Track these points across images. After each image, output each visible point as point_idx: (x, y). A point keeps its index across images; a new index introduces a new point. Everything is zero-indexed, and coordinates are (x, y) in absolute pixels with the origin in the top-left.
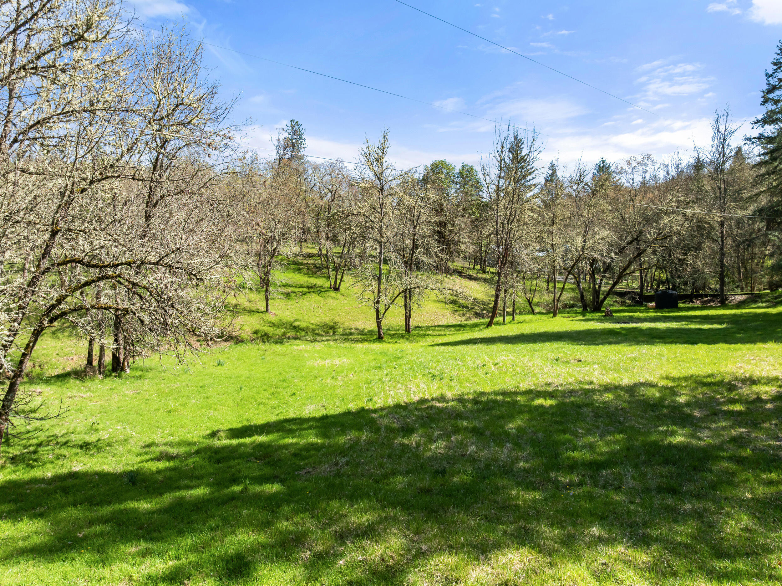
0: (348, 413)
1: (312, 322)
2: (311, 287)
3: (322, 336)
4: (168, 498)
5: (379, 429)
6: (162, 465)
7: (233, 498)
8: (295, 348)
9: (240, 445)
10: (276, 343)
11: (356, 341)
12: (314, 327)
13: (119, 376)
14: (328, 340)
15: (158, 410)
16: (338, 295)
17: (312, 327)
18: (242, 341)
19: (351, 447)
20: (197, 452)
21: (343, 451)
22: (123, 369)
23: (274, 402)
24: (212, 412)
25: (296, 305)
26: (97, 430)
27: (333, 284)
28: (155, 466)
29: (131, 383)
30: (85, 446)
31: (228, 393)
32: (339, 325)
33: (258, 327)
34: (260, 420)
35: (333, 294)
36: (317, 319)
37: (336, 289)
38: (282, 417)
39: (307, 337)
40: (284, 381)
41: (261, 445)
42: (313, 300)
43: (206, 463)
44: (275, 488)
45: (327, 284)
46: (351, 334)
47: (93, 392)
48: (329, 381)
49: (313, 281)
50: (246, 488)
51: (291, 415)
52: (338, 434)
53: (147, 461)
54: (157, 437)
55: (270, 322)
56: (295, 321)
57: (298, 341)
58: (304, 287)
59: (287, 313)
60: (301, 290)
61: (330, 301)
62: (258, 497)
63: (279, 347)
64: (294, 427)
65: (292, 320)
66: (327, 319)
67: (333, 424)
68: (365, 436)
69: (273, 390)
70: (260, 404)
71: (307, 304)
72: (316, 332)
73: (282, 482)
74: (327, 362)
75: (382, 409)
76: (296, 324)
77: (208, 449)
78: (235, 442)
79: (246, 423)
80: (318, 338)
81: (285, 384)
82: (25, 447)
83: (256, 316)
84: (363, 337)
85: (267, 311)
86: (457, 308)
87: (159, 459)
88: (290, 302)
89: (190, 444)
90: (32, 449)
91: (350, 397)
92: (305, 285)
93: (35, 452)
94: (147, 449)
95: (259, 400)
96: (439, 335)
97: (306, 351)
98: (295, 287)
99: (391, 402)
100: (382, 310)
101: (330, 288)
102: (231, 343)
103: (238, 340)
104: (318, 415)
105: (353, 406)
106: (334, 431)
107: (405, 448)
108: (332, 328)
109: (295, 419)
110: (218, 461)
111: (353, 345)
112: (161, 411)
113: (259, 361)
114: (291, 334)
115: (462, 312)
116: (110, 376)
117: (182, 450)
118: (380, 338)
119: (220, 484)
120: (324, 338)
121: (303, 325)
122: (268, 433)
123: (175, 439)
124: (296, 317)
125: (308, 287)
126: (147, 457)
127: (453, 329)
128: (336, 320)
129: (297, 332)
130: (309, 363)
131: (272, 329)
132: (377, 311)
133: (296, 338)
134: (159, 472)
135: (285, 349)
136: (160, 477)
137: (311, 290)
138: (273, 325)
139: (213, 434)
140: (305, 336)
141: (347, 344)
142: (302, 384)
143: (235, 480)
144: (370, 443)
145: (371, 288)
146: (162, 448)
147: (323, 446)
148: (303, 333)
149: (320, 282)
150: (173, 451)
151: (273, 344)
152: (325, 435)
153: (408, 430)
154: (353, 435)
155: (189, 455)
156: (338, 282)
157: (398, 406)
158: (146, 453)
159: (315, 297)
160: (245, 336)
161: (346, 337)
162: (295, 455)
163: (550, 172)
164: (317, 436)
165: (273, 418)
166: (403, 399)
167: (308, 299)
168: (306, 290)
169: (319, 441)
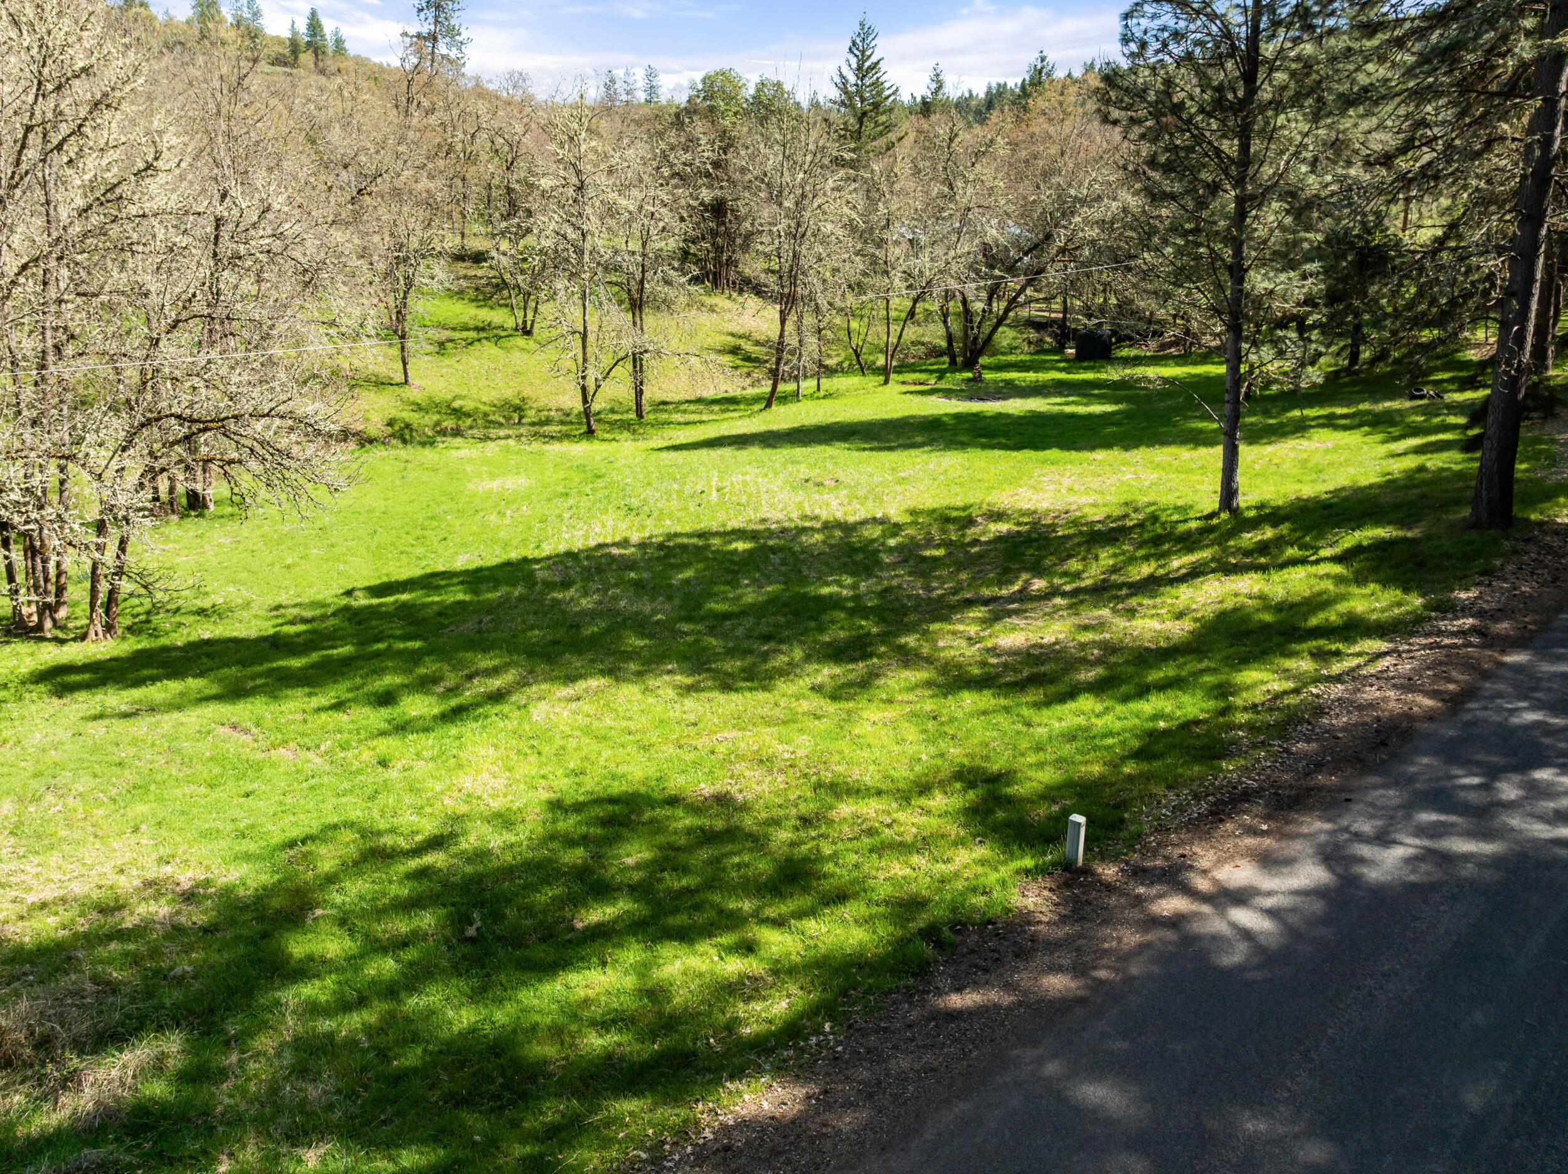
0: (508, 564)
1: (484, 399)
2: (483, 329)
3: (501, 425)
4: (315, 656)
5: (535, 584)
6: (301, 628)
7: (378, 655)
8: (454, 453)
9: (380, 605)
10: (423, 444)
11: (552, 437)
12: (487, 408)
13: (201, 515)
14: (508, 437)
15: (272, 565)
16: (531, 344)
17: (483, 408)
18: (371, 441)
19: (500, 605)
20: (334, 614)
21: (490, 609)
22: (205, 506)
23: (419, 550)
24: (341, 567)
25: (457, 366)
26: (207, 594)
27: (520, 321)
28: (292, 629)
29: (222, 526)
30: (201, 612)
31: (359, 538)
32: (530, 403)
33: (393, 413)
34: (404, 574)
35: (521, 341)
36: (494, 393)
37: (528, 333)
38: (428, 571)
39: (475, 431)
40: (433, 518)
41: (404, 605)
42: (485, 355)
43: (346, 624)
44: (417, 644)
45: (510, 323)
46: (548, 422)
47: (175, 542)
48: (493, 518)
49: (486, 315)
50: (390, 646)
51: (440, 568)
52: (488, 591)
53: (281, 625)
54: (283, 599)
55: (413, 403)
56: (454, 398)
57: (458, 441)
58: (468, 330)
59: (442, 384)
60: (465, 334)
61: (516, 355)
62: (400, 652)
63: (428, 454)
64: (443, 583)
65: (449, 397)
66: (510, 393)
67: (487, 579)
68: (518, 591)
69: (419, 532)
70: (402, 553)
71: (475, 363)
72: (491, 418)
73: (425, 639)
74: (495, 485)
75: (549, 558)
76: (456, 404)
77: (347, 608)
78: (375, 601)
79: (385, 579)
80: (493, 432)
81: (435, 523)
82: (135, 616)
83: (389, 394)
84: (564, 428)
85: (406, 382)
86: (739, 362)
87: (292, 623)
88: (447, 361)
89: (323, 605)
90: (143, 617)
91: (515, 543)
92: (472, 324)
93: (148, 621)
94: (275, 613)
95: (401, 548)
96: (687, 424)
97: (470, 460)
98: (454, 329)
99: (562, 548)
100: (591, 389)
101: (516, 330)
102: (352, 445)
103: (366, 441)
104: (471, 566)
105: (514, 555)
106: (484, 587)
107: (556, 602)
108: (518, 409)
109: (444, 573)
110: (359, 623)
111: (547, 447)
112: (277, 566)
113: (398, 482)
114: (449, 423)
115: (746, 370)
116: (188, 516)
117: (318, 612)
118: (590, 433)
119: (362, 643)
120: (502, 433)
121: (468, 405)
122: (411, 591)
123: (305, 599)
124: (457, 391)
125: (477, 329)
126: (280, 621)
127: (716, 408)
128: (525, 394)
129: (459, 419)
130: (471, 486)
131: (416, 415)
132: (584, 389)
133: (457, 433)
134: (298, 635)
135: (437, 457)
136: (300, 640)
137: (483, 335)
138: (418, 408)
139: (349, 593)
140: (471, 428)
141: (536, 446)
142: (458, 523)
143: (378, 640)
144: (521, 599)
145: (571, 354)
146: (295, 611)
147: (470, 603)
148: (469, 421)
149: (498, 316)
150: (308, 614)
151: (419, 448)
152: (475, 592)
153: (566, 584)
154: (504, 590)
155: (324, 617)
156: (530, 316)
157: (569, 554)
158: (277, 617)
159: (489, 349)
160: (373, 432)
161: (536, 428)
162: (440, 614)
163: (934, 86)
164: (465, 593)
165: (416, 572)
166: (577, 545)
167: (477, 354)
168: (473, 334)
169: (468, 598)
